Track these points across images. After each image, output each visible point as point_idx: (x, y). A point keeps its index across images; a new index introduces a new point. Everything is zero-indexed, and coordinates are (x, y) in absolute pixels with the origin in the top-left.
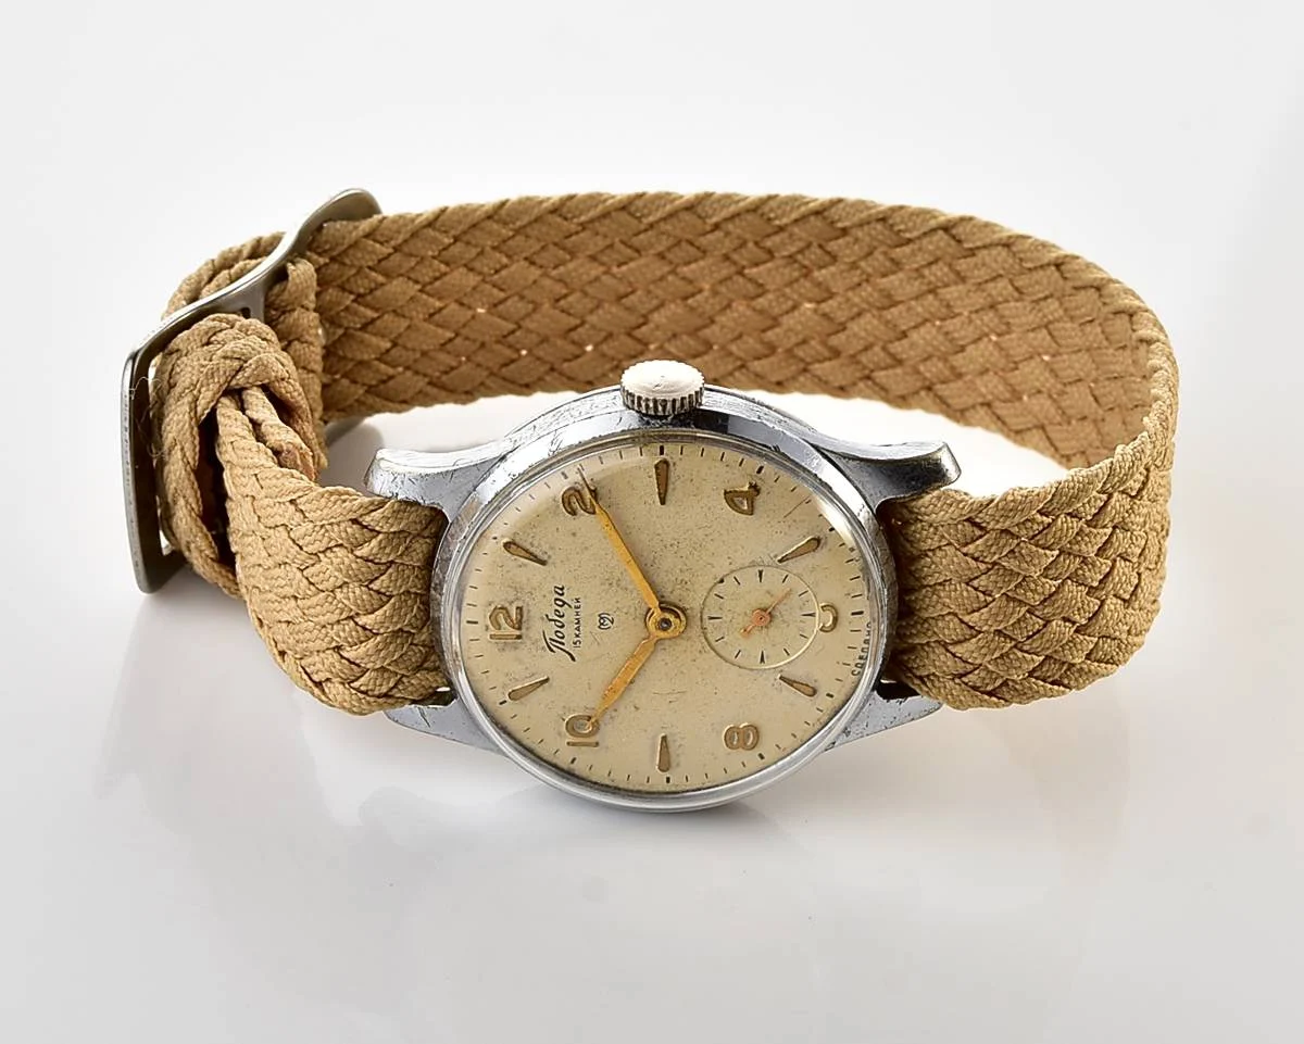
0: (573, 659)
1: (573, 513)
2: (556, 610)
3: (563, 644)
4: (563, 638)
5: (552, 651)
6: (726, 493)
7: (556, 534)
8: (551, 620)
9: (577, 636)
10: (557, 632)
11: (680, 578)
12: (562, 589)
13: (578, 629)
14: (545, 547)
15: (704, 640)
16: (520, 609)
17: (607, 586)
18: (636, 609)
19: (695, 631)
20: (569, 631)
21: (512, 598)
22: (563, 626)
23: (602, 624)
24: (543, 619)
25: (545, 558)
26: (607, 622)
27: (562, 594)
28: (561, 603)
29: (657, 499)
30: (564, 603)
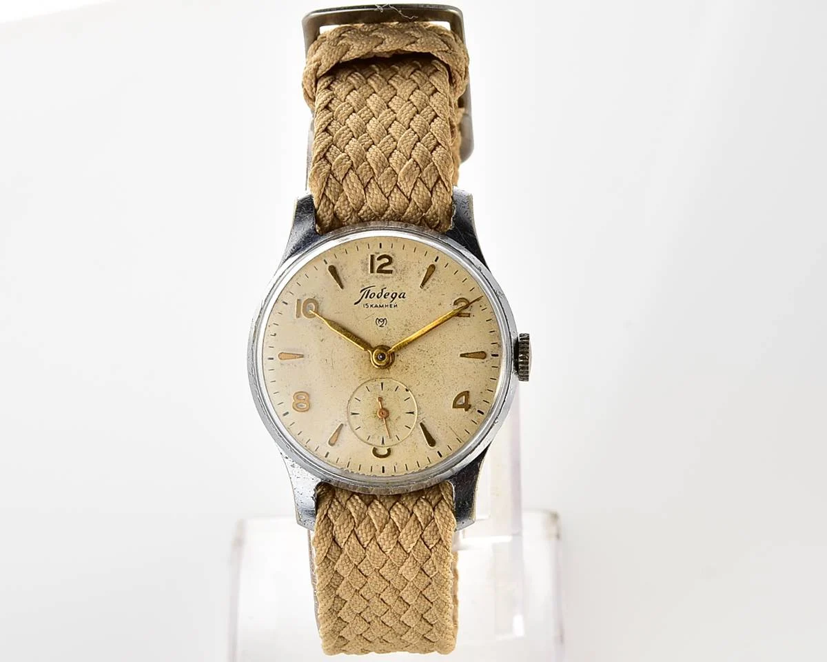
0: (356, 304)
1: (456, 303)
2: (389, 294)
3: (366, 297)
4: (370, 297)
5: (362, 291)
6: (468, 392)
7: (441, 293)
8: (382, 290)
9: (371, 306)
10: (374, 294)
11: (410, 366)
12: (403, 297)
13: (376, 306)
14: (431, 287)
15: (368, 379)
16: (390, 272)
17: (404, 323)
18: (389, 340)
19: (373, 373)
20: (375, 301)
21: (398, 268)
22: (378, 297)
23: (379, 320)
24: (384, 285)
25: (425, 287)
26: (381, 324)
27: (399, 297)
28: (394, 296)
29: (463, 353)
30: (394, 298)
